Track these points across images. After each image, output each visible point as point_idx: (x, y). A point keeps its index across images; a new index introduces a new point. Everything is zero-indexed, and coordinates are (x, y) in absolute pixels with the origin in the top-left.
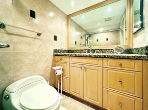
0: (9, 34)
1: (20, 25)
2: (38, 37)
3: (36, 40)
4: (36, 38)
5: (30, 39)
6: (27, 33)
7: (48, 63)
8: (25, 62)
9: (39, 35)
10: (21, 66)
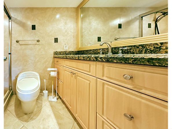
0: (20, 45)
1: (26, 38)
2: (38, 43)
3: (36, 45)
4: (36, 44)
5: (32, 46)
6: (30, 42)
7: (46, 64)
8: (28, 61)
9: (38, 41)
10: (27, 63)
